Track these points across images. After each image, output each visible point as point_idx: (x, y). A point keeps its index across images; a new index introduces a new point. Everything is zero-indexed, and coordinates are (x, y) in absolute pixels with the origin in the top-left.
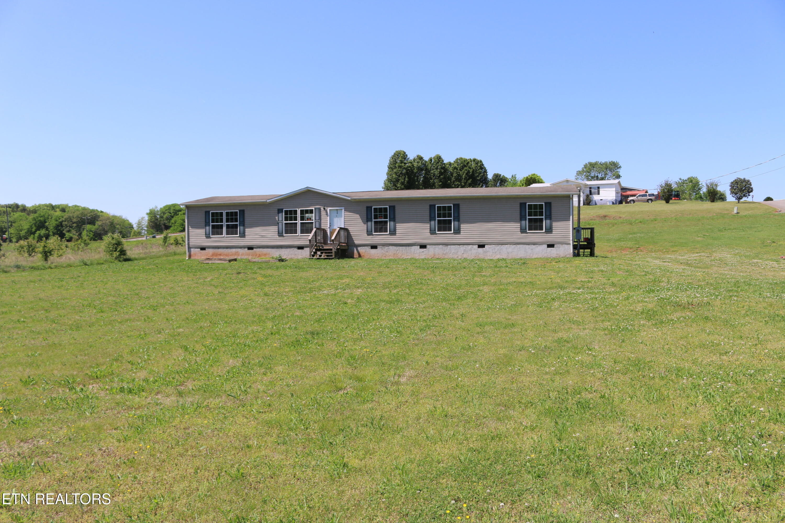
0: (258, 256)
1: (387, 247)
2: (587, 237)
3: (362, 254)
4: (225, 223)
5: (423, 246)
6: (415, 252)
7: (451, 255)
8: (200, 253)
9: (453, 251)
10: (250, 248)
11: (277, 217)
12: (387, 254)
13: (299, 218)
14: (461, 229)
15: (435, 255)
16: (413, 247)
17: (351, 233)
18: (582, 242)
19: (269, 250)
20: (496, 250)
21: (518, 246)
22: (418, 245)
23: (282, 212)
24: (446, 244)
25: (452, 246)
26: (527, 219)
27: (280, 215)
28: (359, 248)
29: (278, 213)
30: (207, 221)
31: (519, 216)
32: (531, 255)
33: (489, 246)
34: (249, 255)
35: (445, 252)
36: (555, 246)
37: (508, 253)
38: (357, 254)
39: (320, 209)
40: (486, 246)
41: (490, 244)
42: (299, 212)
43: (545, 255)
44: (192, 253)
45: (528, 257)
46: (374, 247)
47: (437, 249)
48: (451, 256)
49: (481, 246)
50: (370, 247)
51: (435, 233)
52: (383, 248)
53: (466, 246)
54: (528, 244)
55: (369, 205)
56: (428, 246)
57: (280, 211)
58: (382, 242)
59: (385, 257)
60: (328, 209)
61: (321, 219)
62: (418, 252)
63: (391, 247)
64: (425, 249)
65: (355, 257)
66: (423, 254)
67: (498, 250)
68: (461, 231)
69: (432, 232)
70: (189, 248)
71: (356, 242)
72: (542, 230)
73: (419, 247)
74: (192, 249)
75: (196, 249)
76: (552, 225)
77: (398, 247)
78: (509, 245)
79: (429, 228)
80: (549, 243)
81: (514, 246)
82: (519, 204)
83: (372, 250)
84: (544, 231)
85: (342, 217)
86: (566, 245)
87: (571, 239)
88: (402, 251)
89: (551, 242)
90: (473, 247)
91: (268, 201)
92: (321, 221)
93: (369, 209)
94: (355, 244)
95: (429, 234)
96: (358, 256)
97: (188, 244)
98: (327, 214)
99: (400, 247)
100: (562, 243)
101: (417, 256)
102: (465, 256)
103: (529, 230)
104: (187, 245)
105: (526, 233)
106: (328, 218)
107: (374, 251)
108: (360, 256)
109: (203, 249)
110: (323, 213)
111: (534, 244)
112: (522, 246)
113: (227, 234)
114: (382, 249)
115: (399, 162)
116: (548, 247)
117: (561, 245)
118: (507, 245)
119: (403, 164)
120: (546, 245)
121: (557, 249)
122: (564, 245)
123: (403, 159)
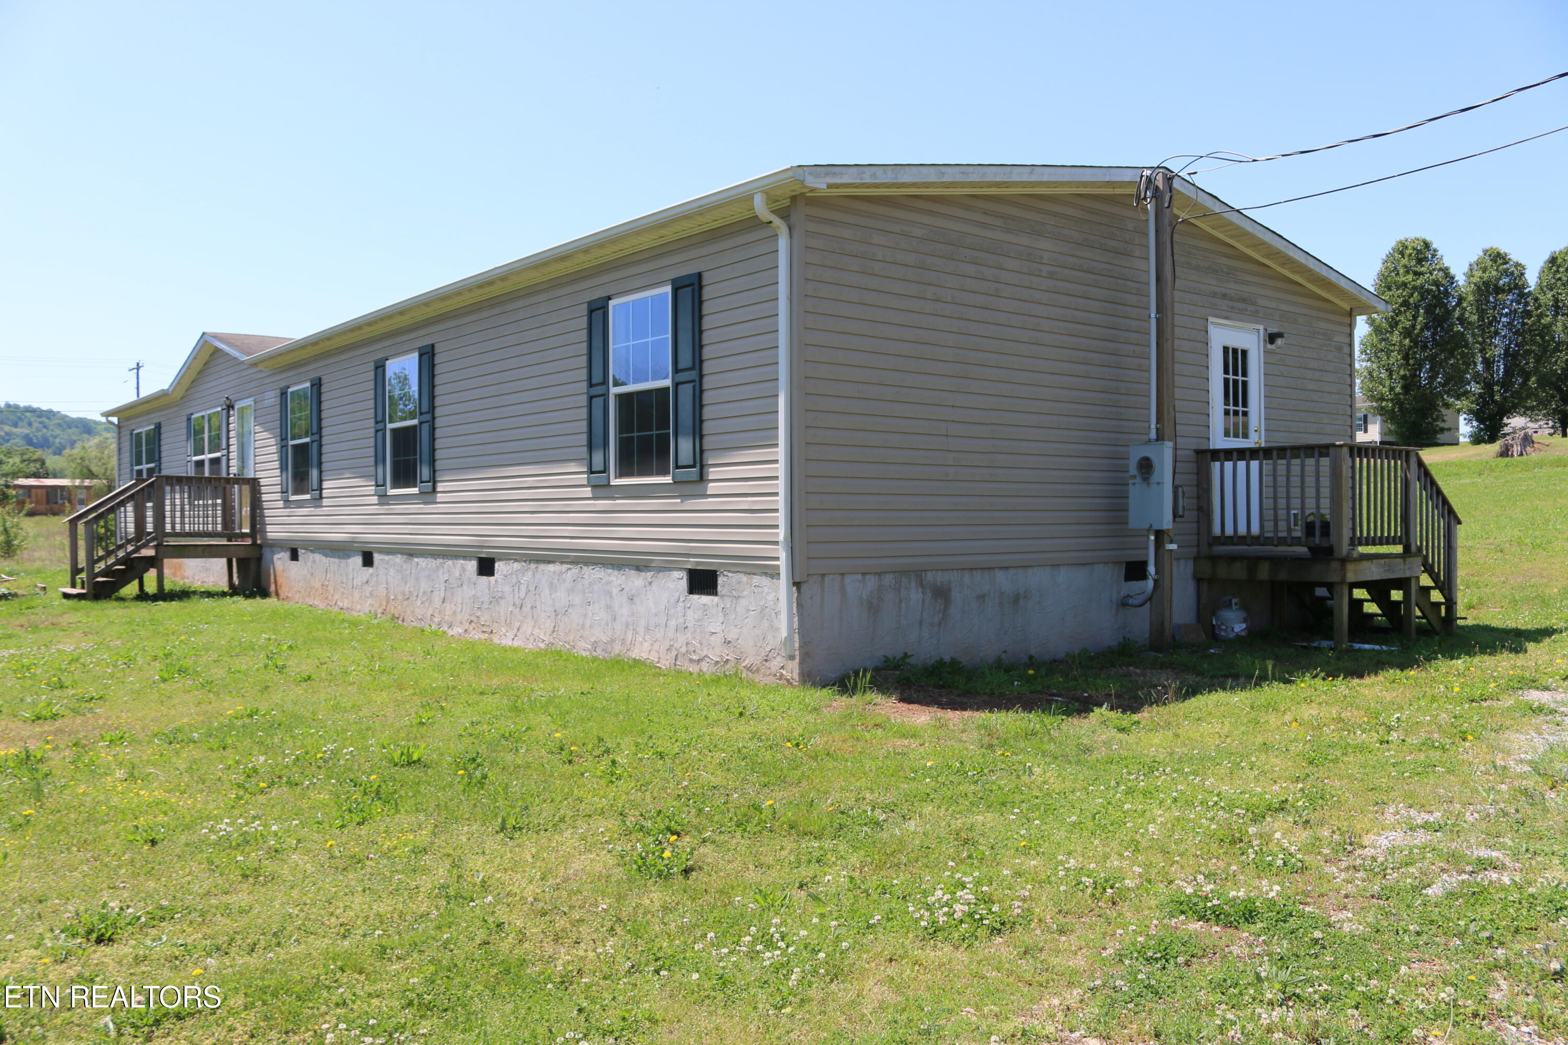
1: (312, 556)
3: (279, 581)
4: (145, 466)
5: (368, 557)
6: (355, 583)
7: (418, 603)
11: (186, 443)
12: (313, 582)
13: (206, 445)
14: (438, 476)
15: (388, 601)
16: (352, 560)
17: (263, 497)
20: (523, 591)
22: (358, 551)
23: (191, 423)
24: (408, 552)
25: (421, 561)
27: (189, 431)
28: (275, 557)
31: (585, 386)
32: (630, 636)
33: (504, 567)
35: (407, 589)
36: (720, 580)
37: (556, 613)
38: (273, 578)
39: (227, 409)
40: (498, 566)
41: (507, 559)
42: (206, 425)
43: (681, 643)
45: (617, 649)
46: (294, 552)
47: (392, 572)
48: (418, 609)
49: (486, 566)
50: (289, 553)
51: (386, 498)
52: (306, 557)
53: (450, 562)
54: (620, 565)
55: (285, 383)
56: (376, 558)
57: (189, 420)
58: (303, 533)
59: (309, 595)
60: (237, 405)
62: (360, 580)
63: (317, 557)
64: (371, 570)
66: (368, 590)
67: (528, 590)
68: (438, 487)
69: (381, 491)
71: (269, 532)
72: (666, 470)
73: (360, 558)
76: (702, 435)
77: (328, 558)
78: (557, 568)
79: (374, 470)
80: (694, 563)
82: (585, 310)
83: (293, 564)
84: (671, 478)
85: (252, 434)
86: (766, 581)
87: (782, 533)
88: (335, 575)
89: (703, 550)
90: (465, 570)
92: (228, 453)
93: (284, 396)
94: (268, 538)
95: (376, 499)
96: (273, 587)
98: (235, 428)
99: (331, 558)
100: (749, 565)
101: (357, 603)
103: (619, 472)
105: (609, 489)
106: (237, 440)
107: (294, 568)
110: (231, 420)
112: (597, 571)
114: (305, 563)
115: (1401, 271)
116: (692, 590)
117: (744, 578)
118: (551, 567)
119: (1410, 277)
120: (684, 575)
121: (728, 602)
122: (756, 580)
123: (1413, 263)
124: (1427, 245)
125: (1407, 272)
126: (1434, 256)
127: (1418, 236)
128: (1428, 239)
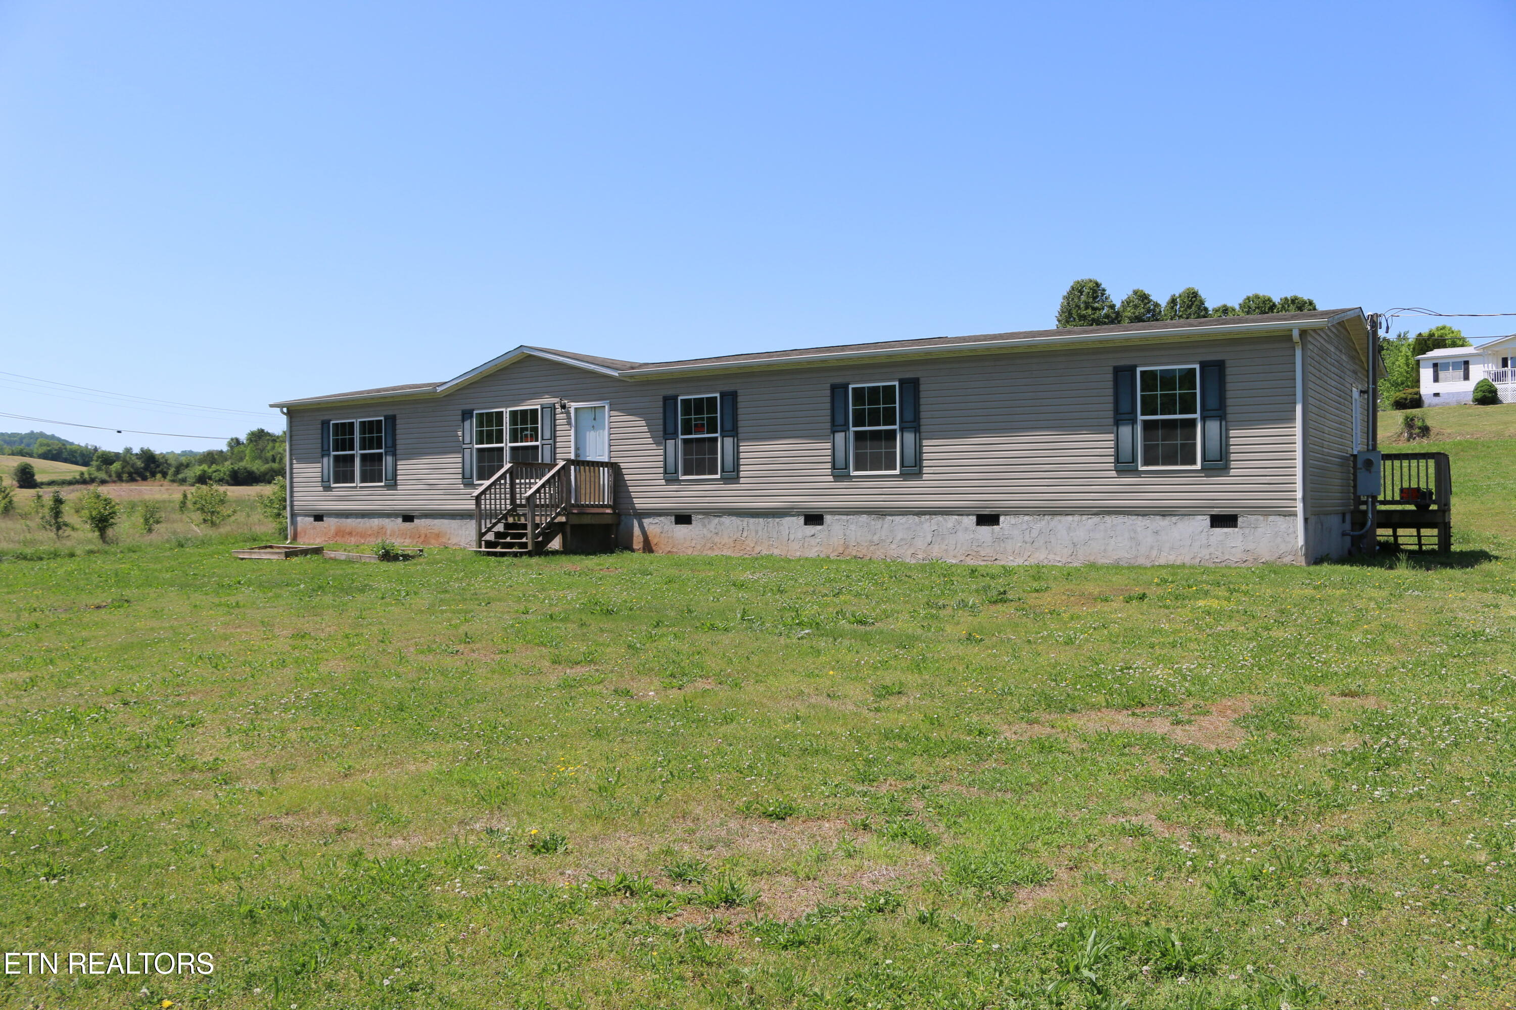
0: (422, 539)
1: (716, 520)
2: (1414, 485)
3: (653, 540)
4: (358, 452)
5: (814, 519)
6: (792, 537)
7: (893, 546)
8: (314, 528)
9: (900, 536)
10: (408, 518)
11: (460, 433)
12: (717, 539)
13: (506, 435)
14: (925, 463)
15: (847, 547)
16: (787, 521)
17: (627, 477)
18: (1384, 502)
19: (446, 521)
20: (1035, 533)
21: (1108, 519)
22: (798, 515)
23: (472, 417)
24: (880, 513)
25: (897, 519)
26: (1139, 423)
27: (467, 424)
28: (646, 522)
29: (463, 421)
30: (326, 447)
31: (1111, 414)
32: (1154, 553)
33: (1011, 519)
34: (403, 535)
35: (876, 539)
36: (1240, 520)
37: (1074, 545)
38: (641, 539)
39: (553, 408)
40: (1002, 519)
41: (1016, 514)
42: (506, 419)
43: (1205, 553)
44: (299, 529)
45: (1141, 561)
46: (683, 519)
47: (853, 527)
48: (893, 550)
49: (988, 519)
50: (673, 518)
51: (848, 477)
52: (706, 521)
53: (940, 518)
54: (1144, 515)
55: (670, 392)
56: (828, 518)
57: (467, 415)
58: (704, 503)
59: (711, 548)
60: (573, 405)
61: (555, 437)
62: (800, 535)
63: (726, 520)
64: (819, 527)
65: (635, 547)
66: (813, 541)
67: (1041, 532)
68: (925, 470)
69: (840, 473)
70: (293, 515)
71: (640, 503)
72: (1194, 462)
73: (802, 520)
74: (299, 519)
75: (307, 519)
76: (1228, 445)
77: (746, 519)
78: (1077, 518)
79: (829, 459)
80: (1215, 511)
81: (1096, 519)
82: (1111, 369)
83: (679, 526)
84: (1198, 466)
85: (604, 429)
86: (1280, 520)
87: (1299, 495)
88: (757, 532)
89: (1224, 504)
90: (959, 523)
91: (439, 389)
92: (555, 442)
93: (669, 401)
94: (634, 509)
95: (831, 478)
96: (641, 546)
97: (292, 506)
98: (569, 423)
99: (752, 520)
100: (1266, 511)
101: (795, 551)
102: (936, 551)
103: (1146, 463)
104: (288, 508)
105: (1135, 472)
106: (572, 432)
107: (682, 529)
108: (648, 547)
109: (319, 518)
110: (561, 417)
111: (1165, 512)
112: (1120, 519)
113: (363, 481)
114: (704, 526)
115: (1082, 306)
116: (1212, 526)
117: (1261, 518)
118: (1070, 518)
119: (1090, 311)
120: (1208, 519)
121: (1247, 531)
122: (1271, 518)
123: (1091, 300)
124: (1098, 285)
125: (1087, 308)
126: (1103, 295)
127: (1092, 278)
128: (1099, 281)
